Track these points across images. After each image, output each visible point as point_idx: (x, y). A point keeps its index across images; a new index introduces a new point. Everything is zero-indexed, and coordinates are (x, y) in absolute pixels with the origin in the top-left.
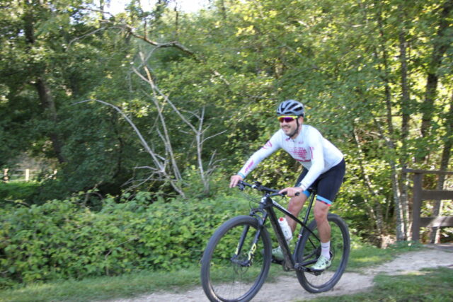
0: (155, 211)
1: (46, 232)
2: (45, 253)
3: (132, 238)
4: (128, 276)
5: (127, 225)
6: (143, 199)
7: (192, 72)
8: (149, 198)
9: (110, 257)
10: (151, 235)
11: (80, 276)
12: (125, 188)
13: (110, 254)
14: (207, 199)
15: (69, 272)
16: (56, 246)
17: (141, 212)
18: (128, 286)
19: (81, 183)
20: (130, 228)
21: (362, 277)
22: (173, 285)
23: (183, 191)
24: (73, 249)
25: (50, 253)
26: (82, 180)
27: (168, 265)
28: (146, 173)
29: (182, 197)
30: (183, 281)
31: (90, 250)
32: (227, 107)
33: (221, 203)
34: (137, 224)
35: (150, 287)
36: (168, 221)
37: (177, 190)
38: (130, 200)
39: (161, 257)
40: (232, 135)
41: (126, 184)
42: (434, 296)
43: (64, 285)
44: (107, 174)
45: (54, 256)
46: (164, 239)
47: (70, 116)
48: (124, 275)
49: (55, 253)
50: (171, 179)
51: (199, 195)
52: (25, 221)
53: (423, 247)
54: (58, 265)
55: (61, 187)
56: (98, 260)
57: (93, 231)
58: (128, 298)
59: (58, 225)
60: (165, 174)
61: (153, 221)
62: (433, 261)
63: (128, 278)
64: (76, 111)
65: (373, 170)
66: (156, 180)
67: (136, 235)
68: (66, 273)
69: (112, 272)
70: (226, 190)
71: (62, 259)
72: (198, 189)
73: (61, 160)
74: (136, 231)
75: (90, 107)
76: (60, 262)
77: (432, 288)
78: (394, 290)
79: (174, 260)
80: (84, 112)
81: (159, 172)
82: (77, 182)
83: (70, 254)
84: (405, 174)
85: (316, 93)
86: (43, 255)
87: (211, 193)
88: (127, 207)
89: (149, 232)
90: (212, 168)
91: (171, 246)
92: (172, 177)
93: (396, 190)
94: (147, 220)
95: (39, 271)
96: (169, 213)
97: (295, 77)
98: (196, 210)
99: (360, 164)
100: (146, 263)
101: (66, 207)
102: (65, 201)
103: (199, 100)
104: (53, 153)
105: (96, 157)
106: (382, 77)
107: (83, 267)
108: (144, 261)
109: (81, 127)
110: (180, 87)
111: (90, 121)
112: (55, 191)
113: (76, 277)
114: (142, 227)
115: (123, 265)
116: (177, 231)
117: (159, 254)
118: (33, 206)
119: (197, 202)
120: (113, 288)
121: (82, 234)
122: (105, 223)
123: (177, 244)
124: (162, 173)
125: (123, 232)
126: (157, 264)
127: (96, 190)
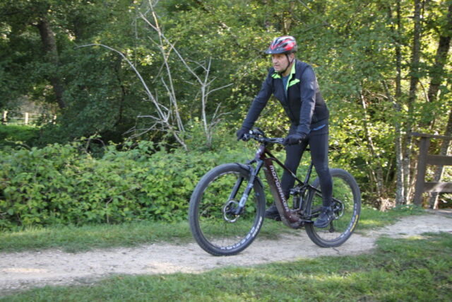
0: (158, 161)
1: (47, 176)
2: (45, 197)
3: (134, 187)
4: (128, 225)
5: (128, 174)
6: (146, 149)
7: (200, 22)
8: (152, 148)
9: (111, 205)
10: (154, 184)
11: (79, 222)
12: (127, 136)
13: (111, 202)
14: (210, 152)
15: (69, 218)
16: (56, 191)
17: (143, 161)
18: (129, 235)
19: (82, 129)
20: (132, 177)
21: (365, 239)
22: (174, 236)
23: (185, 143)
24: (73, 195)
25: (49, 198)
26: (82, 126)
27: (170, 216)
28: (148, 122)
29: (184, 148)
30: (184, 233)
31: (91, 196)
32: (233, 59)
33: (225, 156)
34: (139, 173)
35: (150, 238)
36: (172, 172)
37: (180, 141)
38: (132, 148)
39: (162, 208)
40: (237, 89)
41: (127, 132)
42: (437, 261)
43: (63, 231)
44: (109, 121)
45: (54, 200)
46: (167, 188)
47: (72, 60)
48: (124, 224)
49: (55, 197)
50: (174, 129)
51: (201, 148)
52: (26, 164)
53: (425, 212)
54: (58, 210)
55: (60, 132)
56: (99, 207)
57: (94, 177)
58: (129, 247)
59: (58, 170)
60: (168, 124)
61: (156, 171)
62: (434, 226)
63: (129, 227)
64: (79, 56)
65: (377, 133)
66: (158, 130)
67: (138, 184)
68: (66, 218)
69: (113, 221)
70: (229, 144)
71: (63, 204)
72: (201, 142)
73: (61, 105)
74: (138, 180)
75: (94, 52)
76: (60, 207)
77: (434, 253)
78: (396, 253)
79: (175, 211)
80: (88, 57)
81: (162, 122)
82: (77, 128)
83: (70, 200)
84: (409, 138)
85: (326, 51)
86: (43, 199)
87: (213, 146)
88: (129, 156)
89: (151, 182)
90: (216, 121)
91: (173, 197)
92: (175, 128)
93: (399, 153)
94: (150, 169)
95: (38, 215)
96: (172, 164)
97: (305, 32)
98: (199, 163)
99: (365, 125)
100: (147, 213)
101: (68, 151)
102: (66, 145)
103: (206, 51)
104: (53, 98)
105: (98, 105)
106: (394, 38)
107: (82, 213)
108: (145, 211)
109: (84, 72)
110: (187, 36)
111: (92, 67)
112: (55, 135)
113: (76, 223)
114: (144, 176)
115: (124, 214)
116: (180, 183)
117: (161, 204)
118: (34, 149)
119: (201, 154)
120: (113, 236)
121: (83, 180)
122: (106, 170)
123: (178, 196)
124: (165, 123)
125: (125, 181)
126: (158, 214)
127: (99, 136)
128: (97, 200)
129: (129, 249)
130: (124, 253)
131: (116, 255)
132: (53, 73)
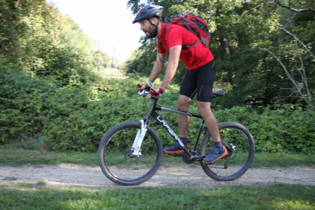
0: (298, 116)
2: (232, 136)
3: (283, 132)
5: (279, 124)
6: (289, 108)
8: (292, 108)
10: (294, 131)
13: (270, 140)
15: (245, 148)
17: (288, 116)
18: (281, 160)
20: (282, 125)
22: (311, 163)
23: (312, 104)
25: (235, 136)
27: (306, 150)
28: (288, 92)
31: (258, 136)
34: (286, 123)
35: (295, 162)
36: (307, 122)
37: (309, 103)
38: (280, 108)
39: (301, 145)
45: (237, 138)
46: (304, 133)
47: (239, 57)
48: (278, 153)
49: (238, 136)
50: (305, 96)
52: (221, 117)
56: (263, 143)
57: (259, 125)
60: (301, 93)
61: (297, 122)
64: (243, 55)
66: (294, 97)
67: (286, 130)
68: (244, 149)
69: (271, 151)
71: (242, 141)
73: (232, 84)
75: (251, 52)
76: (241, 142)
79: (310, 147)
80: (248, 55)
81: (296, 92)
86: (231, 137)
88: (278, 113)
89: (294, 129)
91: (308, 138)
94: (293, 121)
96: (307, 118)
100: (291, 147)
101: (244, 110)
102: (243, 107)
109: (245, 64)
112: (230, 101)
114: (289, 125)
115: (277, 148)
117: (300, 143)
118: (226, 109)
120: (272, 160)
121: (253, 127)
122: (266, 121)
123: (312, 138)
124: (299, 93)
125: (278, 128)
126: (299, 149)
127: (261, 101)
128: (262, 139)
129: (283, 168)
130: (280, 171)
131: (276, 172)
132: (229, 66)
